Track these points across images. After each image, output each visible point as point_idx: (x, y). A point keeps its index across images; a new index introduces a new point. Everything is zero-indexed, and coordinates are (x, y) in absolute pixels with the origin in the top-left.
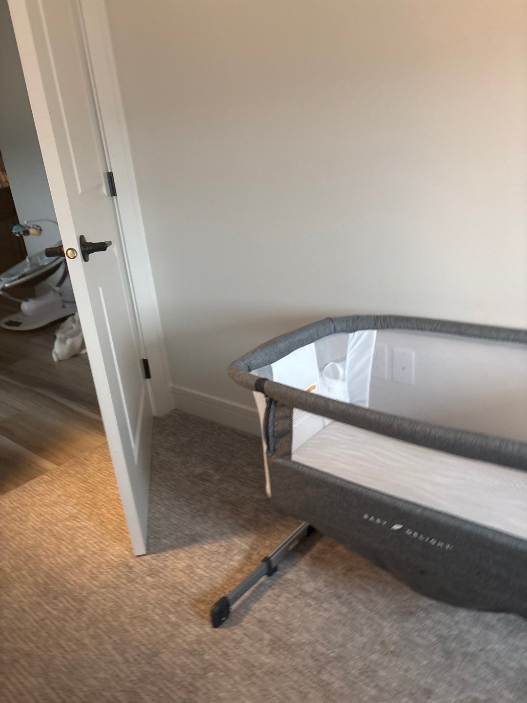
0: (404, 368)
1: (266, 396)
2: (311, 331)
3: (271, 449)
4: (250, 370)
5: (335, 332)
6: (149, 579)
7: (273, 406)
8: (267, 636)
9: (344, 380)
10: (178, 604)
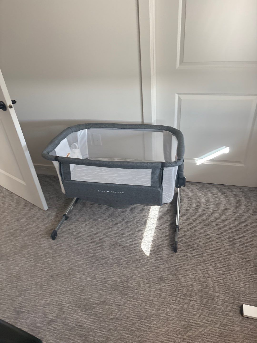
0: (97, 140)
1: (59, 161)
2: (64, 134)
3: (63, 178)
4: (48, 153)
5: (73, 132)
6: (22, 234)
7: (62, 165)
8: (73, 236)
9: (78, 149)
10: (37, 237)
